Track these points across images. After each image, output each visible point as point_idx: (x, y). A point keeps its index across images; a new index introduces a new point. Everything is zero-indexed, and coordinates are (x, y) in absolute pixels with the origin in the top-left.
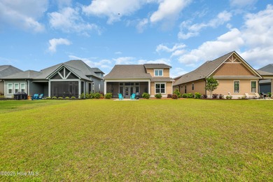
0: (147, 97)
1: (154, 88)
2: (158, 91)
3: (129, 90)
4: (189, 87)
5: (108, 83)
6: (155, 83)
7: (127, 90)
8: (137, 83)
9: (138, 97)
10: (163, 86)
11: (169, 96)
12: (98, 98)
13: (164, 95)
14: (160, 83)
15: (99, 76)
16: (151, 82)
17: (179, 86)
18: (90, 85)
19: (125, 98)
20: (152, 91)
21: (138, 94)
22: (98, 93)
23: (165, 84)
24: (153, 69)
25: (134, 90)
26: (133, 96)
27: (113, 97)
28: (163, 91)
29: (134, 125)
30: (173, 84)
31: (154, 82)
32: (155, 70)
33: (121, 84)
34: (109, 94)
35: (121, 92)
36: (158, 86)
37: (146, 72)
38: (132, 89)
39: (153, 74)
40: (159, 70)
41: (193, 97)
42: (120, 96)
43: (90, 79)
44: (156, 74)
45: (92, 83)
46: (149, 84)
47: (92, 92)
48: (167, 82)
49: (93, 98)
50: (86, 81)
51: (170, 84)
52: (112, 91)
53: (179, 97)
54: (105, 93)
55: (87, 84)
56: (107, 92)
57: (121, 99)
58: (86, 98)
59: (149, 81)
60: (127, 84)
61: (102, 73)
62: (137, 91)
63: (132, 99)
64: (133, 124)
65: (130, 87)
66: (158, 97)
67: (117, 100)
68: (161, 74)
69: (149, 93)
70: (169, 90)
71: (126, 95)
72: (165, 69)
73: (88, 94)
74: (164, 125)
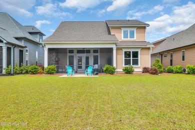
0: (112, 72)
1: (122, 57)
2: (127, 62)
3: (84, 61)
4: (177, 57)
5: (50, 50)
6: (124, 50)
7: (80, 60)
8: (96, 51)
9: (96, 72)
10: (135, 55)
11: (146, 70)
12: (34, 72)
13: (138, 69)
14: (131, 51)
15: (36, 39)
16: (117, 49)
17: (161, 54)
18: (21, 52)
19: (76, 72)
20: (119, 62)
21: (96, 66)
22: (34, 66)
23: (139, 50)
24: (120, 28)
25: (91, 61)
26: (90, 70)
27: (58, 72)
28: (136, 62)
29: (91, 116)
30: (151, 52)
31: (121, 49)
32: (123, 30)
33: (71, 51)
34: (53, 67)
35: (71, 64)
36: (127, 55)
37: (109, 33)
38: (87, 58)
39: (120, 36)
40: (129, 30)
41: (183, 71)
42: (70, 70)
43: (22, 43)
44: (126, 36)
45: (24, 50)
46: (115, 52)
47: (24, 64)
48: (143, 49)
49: (27, 72)
50: (15, 46)
51: (146, 52)
52: (57, 62)
53: (161, 72)
54: (46, 65)
55: (17, 51)
56: (49, 64)
57: (70, 75)
58: (16, 73)
59: (114, 47)
60: (80, 51)
61: (41, 34)
62: (96, 62)
63: (87, 76)
64: (89, 113)
65: (84, 56)
66: (128, 72)
67: (65, 76)
68: (132, 36)
69: (115, 65)
70: (145, 60)
71: (79, 69)
72: (138, 28)
73: (18, 68)
74: (137, 115)
